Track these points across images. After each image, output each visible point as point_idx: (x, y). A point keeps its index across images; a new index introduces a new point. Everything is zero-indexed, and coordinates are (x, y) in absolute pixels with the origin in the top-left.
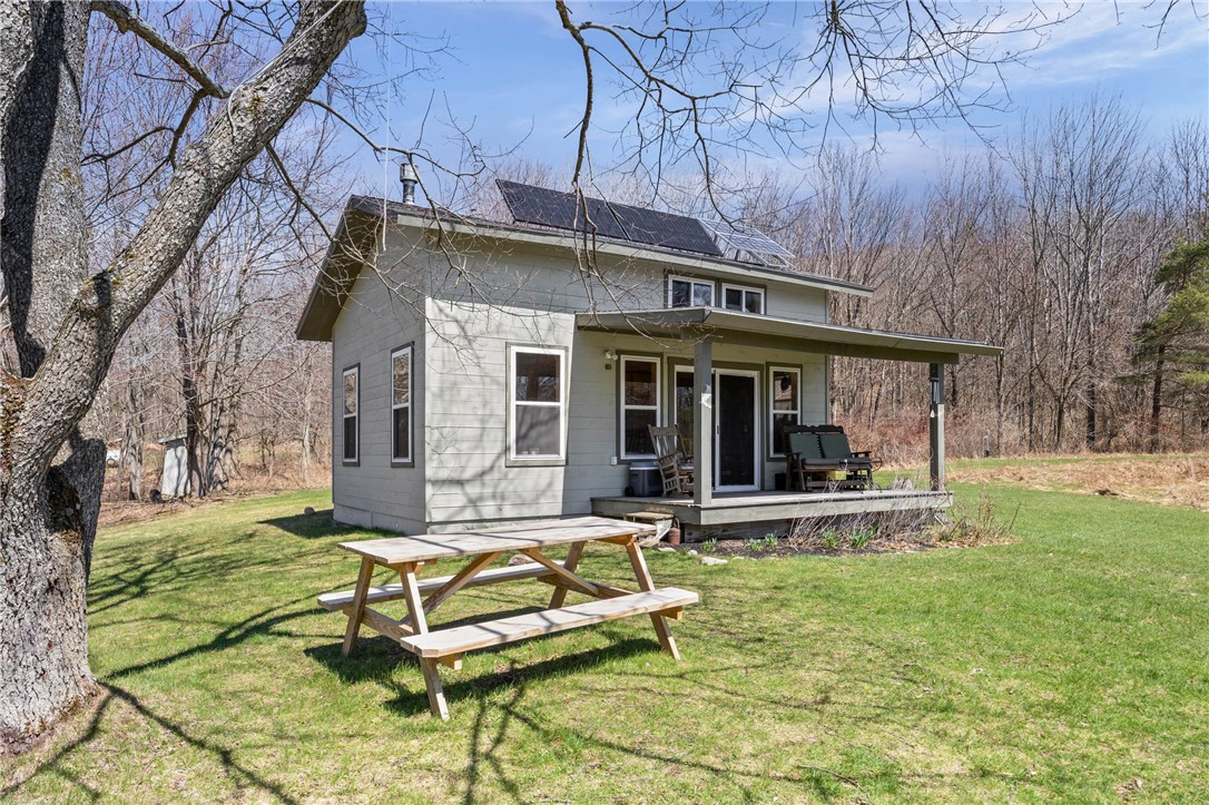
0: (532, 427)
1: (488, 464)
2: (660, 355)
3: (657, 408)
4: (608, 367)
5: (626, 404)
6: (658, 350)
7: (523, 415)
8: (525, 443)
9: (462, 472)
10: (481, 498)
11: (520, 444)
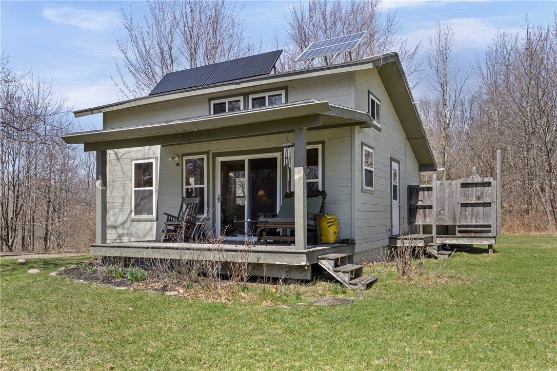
0: (142, 199)
1: (125, 219)
2: (207, 153)
3: (205, 186)
4: (178, 165)
5: (186, 185)
6: (206, 150)
7: (138, 195)
8: (139, 208)
9: (116, 222)
10: (123, 235)
11: (137, 208)
